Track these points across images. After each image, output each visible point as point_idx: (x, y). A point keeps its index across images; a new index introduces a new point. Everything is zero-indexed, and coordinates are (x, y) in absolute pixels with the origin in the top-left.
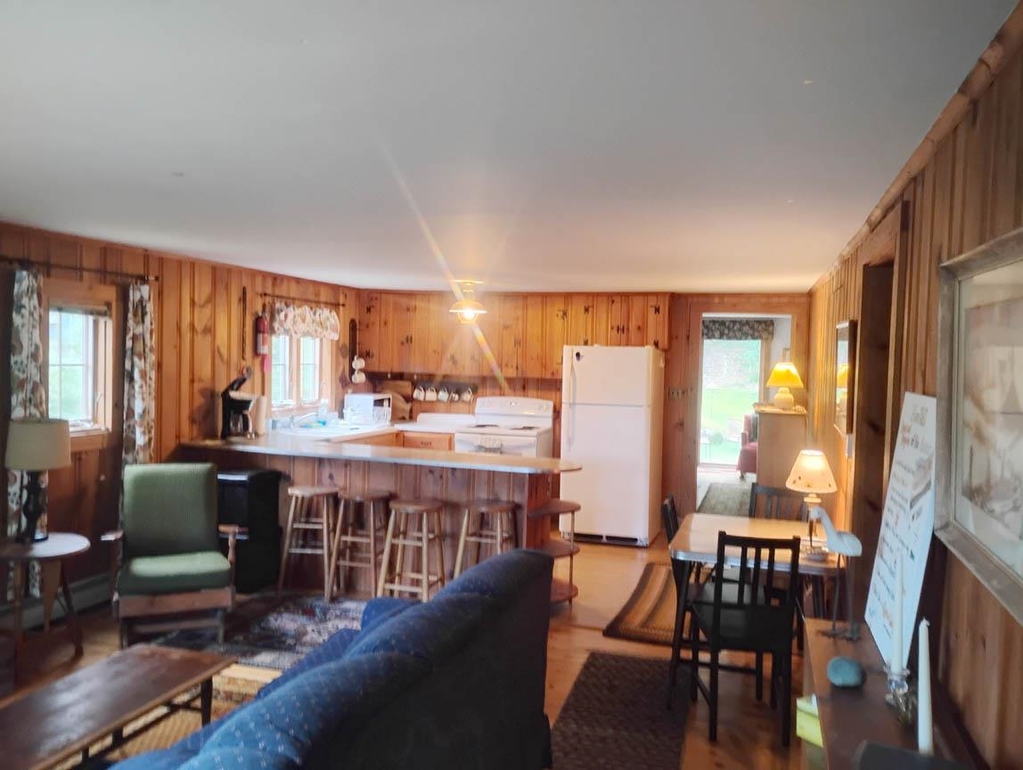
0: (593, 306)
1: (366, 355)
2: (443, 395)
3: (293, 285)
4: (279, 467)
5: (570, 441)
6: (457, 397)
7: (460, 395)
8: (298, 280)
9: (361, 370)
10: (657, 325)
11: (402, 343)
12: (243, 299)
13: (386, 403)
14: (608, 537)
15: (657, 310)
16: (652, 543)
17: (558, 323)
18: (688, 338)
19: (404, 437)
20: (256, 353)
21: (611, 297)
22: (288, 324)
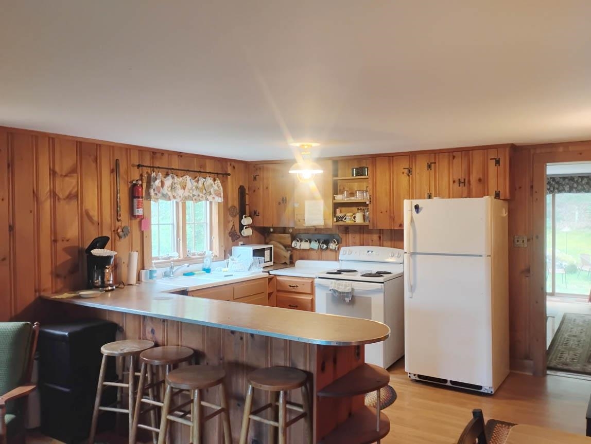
0: (435, 163)
1: (253, 215)
2: (315, 245)
3: (176, 158)
4: (115, 320)
5: (412, 289)
6: (325, 246)
7: (327, 245)
8: (180, 155)
9: (249, 226)
10: (497, 177)
11: (279, 203)
12: (115, 170)
13: (267, 253)
14: (451, 382)
15: (498, 162)
16: (496, 391)
17: (404, 180)
18: (532, 187)
19: (277, 280)
20: (132, 215)
21: (452, 153)
22: (166, 190)
